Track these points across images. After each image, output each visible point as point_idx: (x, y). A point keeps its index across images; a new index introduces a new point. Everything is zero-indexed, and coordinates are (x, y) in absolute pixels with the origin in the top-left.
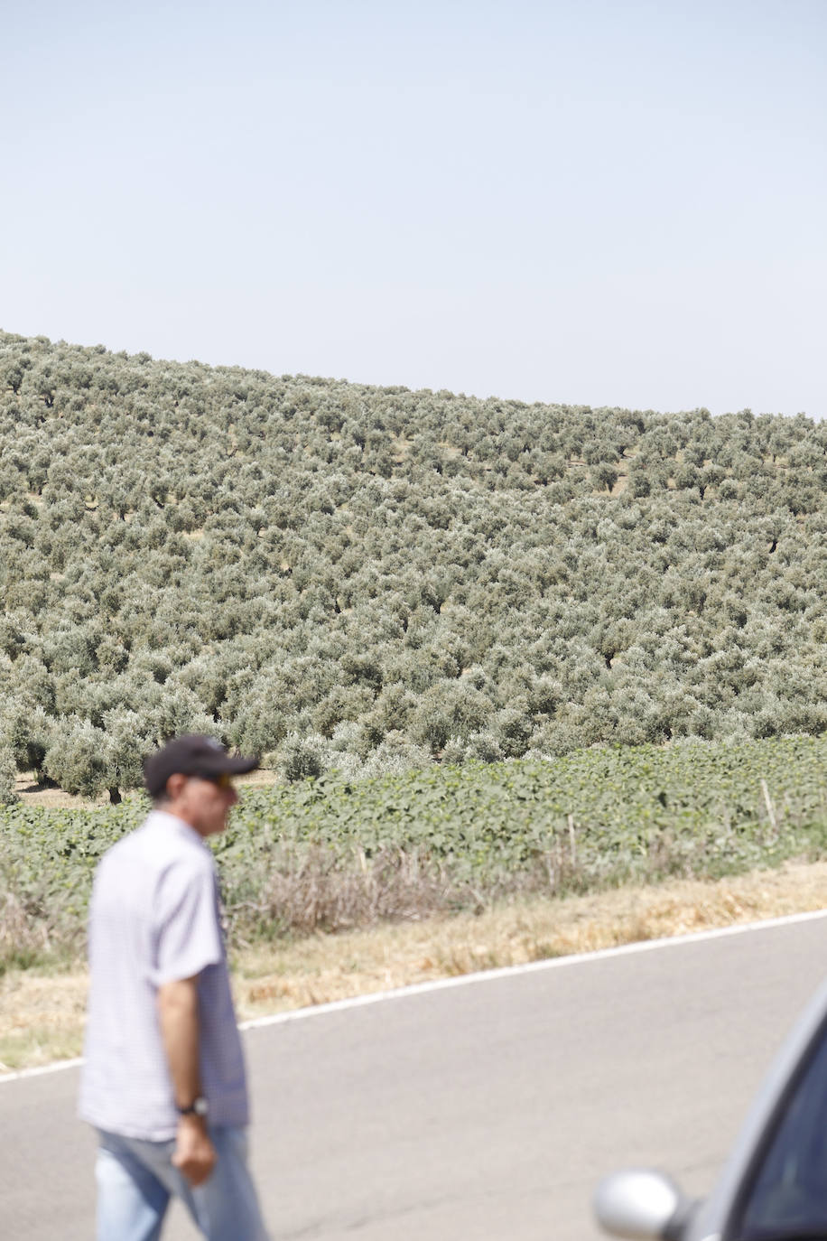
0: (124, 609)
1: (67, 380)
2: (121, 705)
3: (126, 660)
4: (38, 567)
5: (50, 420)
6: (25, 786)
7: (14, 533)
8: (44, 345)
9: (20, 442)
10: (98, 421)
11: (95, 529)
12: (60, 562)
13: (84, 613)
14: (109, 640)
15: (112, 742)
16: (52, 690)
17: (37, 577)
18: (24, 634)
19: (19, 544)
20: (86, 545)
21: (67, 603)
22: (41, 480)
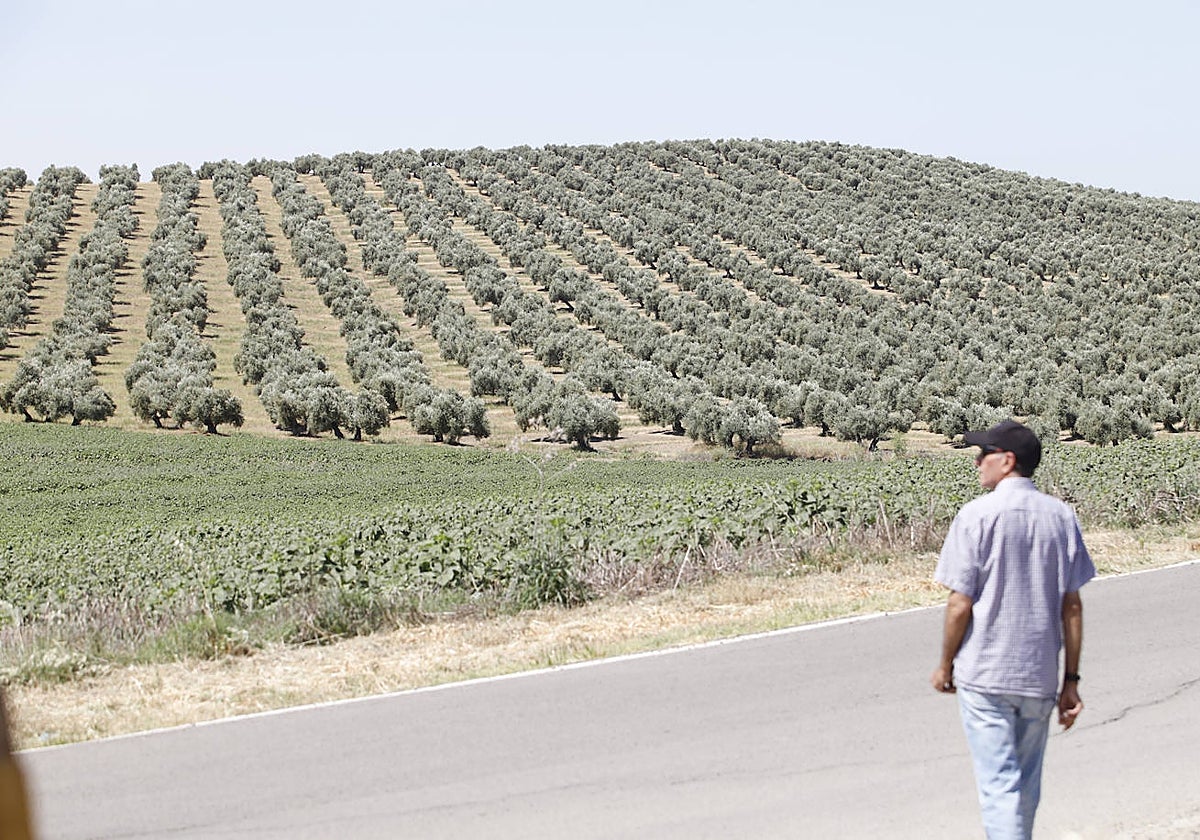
0: (1122, 338)
2: (1120, 392)
3: (1123, 367)
4: (1074, 314)
5: (1083, 230)
6: (1065, 438)
7: (1061, 294)
8: (1080, 188)
10: (1109, 231)
11: (1107, 293)
13: (1100, 340)
14: (1114, 356)
15: (1115, 413)
17: (1073, 319)
18: (1065, 351)
20: (1102, 301)
21: (1090, 334)
22: (1077, 264)
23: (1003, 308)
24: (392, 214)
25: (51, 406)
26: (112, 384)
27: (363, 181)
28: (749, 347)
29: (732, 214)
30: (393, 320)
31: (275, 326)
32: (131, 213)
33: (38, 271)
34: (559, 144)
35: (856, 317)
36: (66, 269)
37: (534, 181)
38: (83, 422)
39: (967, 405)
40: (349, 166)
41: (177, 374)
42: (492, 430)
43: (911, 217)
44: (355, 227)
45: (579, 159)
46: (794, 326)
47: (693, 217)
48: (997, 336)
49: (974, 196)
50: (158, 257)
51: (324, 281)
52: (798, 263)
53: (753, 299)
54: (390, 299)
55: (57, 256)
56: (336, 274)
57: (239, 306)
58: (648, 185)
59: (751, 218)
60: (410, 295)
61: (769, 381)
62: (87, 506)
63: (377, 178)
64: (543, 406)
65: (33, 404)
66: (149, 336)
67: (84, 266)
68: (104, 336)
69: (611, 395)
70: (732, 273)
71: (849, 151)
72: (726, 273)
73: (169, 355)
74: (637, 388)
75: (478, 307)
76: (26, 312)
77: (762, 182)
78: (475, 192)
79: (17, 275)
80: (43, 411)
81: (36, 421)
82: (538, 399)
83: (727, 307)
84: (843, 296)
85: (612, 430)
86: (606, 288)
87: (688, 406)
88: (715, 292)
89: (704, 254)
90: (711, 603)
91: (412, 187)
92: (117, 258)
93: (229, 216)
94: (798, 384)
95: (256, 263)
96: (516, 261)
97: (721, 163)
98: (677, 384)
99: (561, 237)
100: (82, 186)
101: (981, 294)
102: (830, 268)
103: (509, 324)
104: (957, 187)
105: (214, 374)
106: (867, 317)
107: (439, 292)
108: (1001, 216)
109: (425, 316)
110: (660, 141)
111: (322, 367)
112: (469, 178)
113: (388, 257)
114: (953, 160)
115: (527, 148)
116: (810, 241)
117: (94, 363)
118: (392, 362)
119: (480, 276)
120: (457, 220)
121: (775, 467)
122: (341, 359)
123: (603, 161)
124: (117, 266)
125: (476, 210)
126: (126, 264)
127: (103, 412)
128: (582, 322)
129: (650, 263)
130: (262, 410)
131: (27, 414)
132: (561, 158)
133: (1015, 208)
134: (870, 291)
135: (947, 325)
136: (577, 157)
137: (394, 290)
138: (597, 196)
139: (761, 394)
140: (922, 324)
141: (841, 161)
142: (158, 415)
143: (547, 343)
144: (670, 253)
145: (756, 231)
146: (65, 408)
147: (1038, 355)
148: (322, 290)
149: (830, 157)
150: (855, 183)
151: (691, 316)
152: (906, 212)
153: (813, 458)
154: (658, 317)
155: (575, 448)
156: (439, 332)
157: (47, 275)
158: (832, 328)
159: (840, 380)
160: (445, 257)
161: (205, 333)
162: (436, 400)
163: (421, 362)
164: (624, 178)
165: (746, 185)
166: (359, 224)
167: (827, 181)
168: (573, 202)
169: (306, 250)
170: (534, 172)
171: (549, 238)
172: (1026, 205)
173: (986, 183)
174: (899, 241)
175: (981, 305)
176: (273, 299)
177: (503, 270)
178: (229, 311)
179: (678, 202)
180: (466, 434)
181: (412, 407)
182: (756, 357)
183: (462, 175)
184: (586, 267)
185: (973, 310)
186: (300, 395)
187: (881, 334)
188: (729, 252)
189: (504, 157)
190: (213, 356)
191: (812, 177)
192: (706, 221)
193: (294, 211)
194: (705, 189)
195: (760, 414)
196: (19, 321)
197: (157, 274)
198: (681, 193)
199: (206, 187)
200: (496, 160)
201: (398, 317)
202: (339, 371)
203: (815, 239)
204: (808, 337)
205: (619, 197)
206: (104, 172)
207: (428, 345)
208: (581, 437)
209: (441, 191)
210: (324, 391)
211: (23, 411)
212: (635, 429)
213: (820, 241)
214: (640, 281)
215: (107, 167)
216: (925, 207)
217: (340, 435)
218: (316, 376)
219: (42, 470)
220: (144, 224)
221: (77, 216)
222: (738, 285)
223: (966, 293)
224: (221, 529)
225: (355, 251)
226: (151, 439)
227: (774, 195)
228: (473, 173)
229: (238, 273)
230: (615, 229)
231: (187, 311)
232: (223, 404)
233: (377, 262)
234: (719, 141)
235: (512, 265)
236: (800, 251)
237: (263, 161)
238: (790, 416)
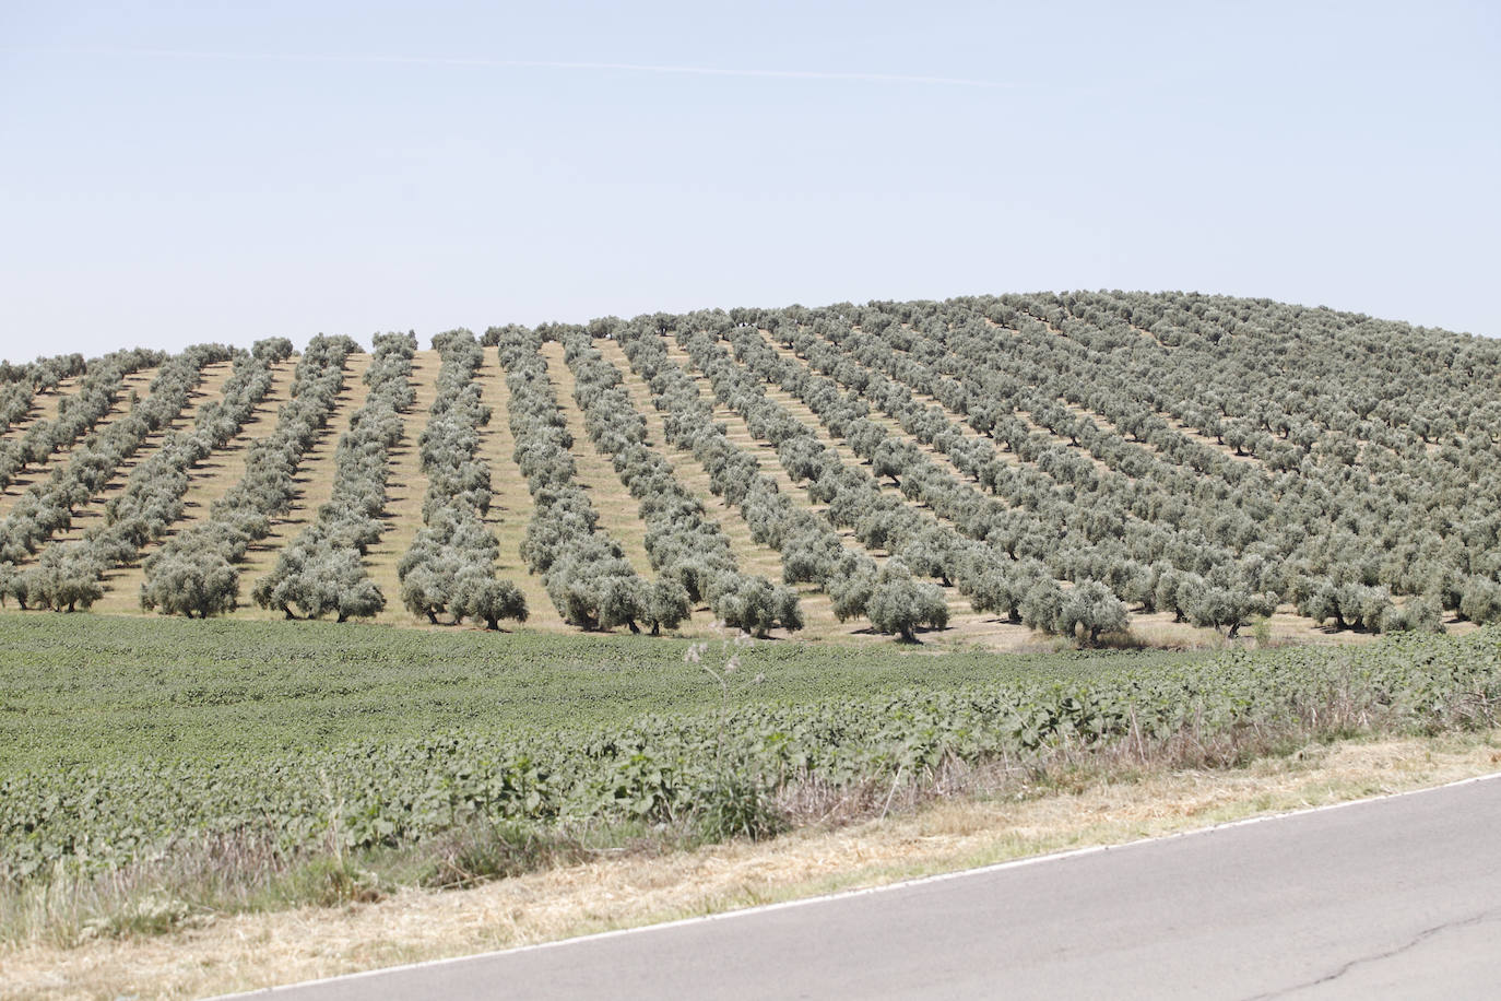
1: (1482, 360)
4: (1461, 479)
5: (1471, 385)
6: (1449, 620)
7: (1446, 457)
8: (1468, 338)
9: (1452, 400)
12: (1476, 476)
13: (1489, 508)
16: (1467, 558)
17: (1460, 486)
18: (1451, 522)
19: (1450, 464)
21: (1479, 502)
22: (1464, 424)
23: (1381, 475)
24: (697, 382)
25: (314, 601)
26: (384, 576)
27: (665, 345)
28: (1096, 523)
29: (1079, 374)
30: (698, 499)
31: (566, 508)
32: (408, 385)
33: (303, 451)
34: (884, 299)
35: (1217, 488)
36: (335, 449)
37: (856, 342)
38: (350, 618)
39: (1339, 584)
40: (650, 328)
41: (454, 563)
42: (806, 622)
43: (1278, 375)
44: (656, 396)
45: (907, 316)
46: (1147, 498)
47: (1034, 379)
48: (1374, 506)
49: (1349, 349)
50: (436, 433)
51: (621, 457)
52: (1151, 429)
53: (1101, 469)
54: (694, 477)
55: (326, 434)
56: (635, 450)
57: (526, 486)
58: (983, 344)
59: (1099, 378)
60: (718, 471)
61: (1117, 561)
62: (347, 714)
63: (682, 342)
64: (863, 594)
65: (294, 599)
66: (426, 522)
67: (355, 444)
68: (375, 523)
69: (940, 581)
70: (1077, 441)
71: (1208, 302)
72: (1071, 441)
73: (447, 542)
74: (969, 572)
75: (794, 484)
76: (289, 496)
77: (1112, 338)
78: (790, 355)
79: (280, 456)
80: (305, 607)
81: (299, 618)
82: (856, 587)
83: (1072, 479)
84: (1201, 466)
85: (939, 619)
86: (938, 460)
87: (1025, 591)
88: (1058, 462)
89: (1046, 419)
90: (922, 835)
91: (719, 351)
92: (391, 435)
93: (515, 387)
94: (1150, 564)
95: (546, 437)
96: (836, 432)
97: (1065, 317)
98: (1015, 566)
99: (887, 404)
100: (353, 356)
101: (1358, 459)
102: (1188, 433)
103: (828, 502)
104: (1330, 340)
105: (496, 563)
106: (1229, 488)
107: (749, 467)
108: (1379, 372)
109: (733, 494)
110: (997, 294)
111: (617, 553)
112: (784, 340)
113: (693, 429)
114: (1325, 309)
115: (849, 306)
116: (1166, 404)
117: (364, 552)
118: (696, 547)
119: (795, 449)
120: (771, 387)
121: (1123, 658)
122: (639, 543)
123: (934, 317)
124: (392, 444)
125: (792, 375)
126: (402, 442)
127: (372, 606)
128: (909, 499)
129: (987, 431)
130: (549, 602)
131: (288, 611)
132: (885, 316)
133: (1395, 362)
134: (1233, 458)
135: (1318, 495)
136: (904, 314)
137: (699, 467)
138: (927, 357)
139: (1108, 576)
140: (1290, 495)
141: (1200, 313)
142: (433, 609)
143: (869, 522)
144: (1008, 419)
145: (1105, 394)
146: (329, 603)
147: (1420, 527)
148: (619, 467)
149: (1188, 309)
150: (1216, 337)
151: (1030, 490)
152: (1274, 369)
153: (1165, 648)
154: (994, 492)
155: (898, 641)
156: (749, 512)
157: (314, 456)
158: (1190, 500)
159: (1197, 559)
160: (756, 429)
161: (489, 516)
162: (743, 589)
163: (728, 546)
164: (956, 335)
165: (1094, 342)
166: (661, 393)
167: (1184, 336)
168: (900, 364)
169: (601, 423)
170: (856, 332)
171: (874, 405)
172: (1408, 358)
173: (1363, 334)
174: (1265, 402)
175: (1357, 471)
176: (564, 478)
177: (821, 442)
178: (515, 493)
179: (1018, 362)
180: (776, 627)
181: (717, 598)
182: (1103, 535)
183: (777, 336)
184: (915, 437)
185: (1347, 476)
186: (591, 586)
187: (1244, 505)
188: (1074, 418)
189: (823, 316)
190: (497, 542)
191: (1168, 332)
192: (1049, 382)
193: (588, 380)
194: (1047, 347)
195: (1105, 599)
196: (282, 507)
197: (436, 453)
198: (1021, 352)
199: (491, 355)
200: (815, 319)
201: (703, 496)
202: (637, 559)
203: (1170, 401)
204: (1162, 511)
205: (952, 358)
206: (378, 340)
207: (737, 527)
208: (905, 628)
209: (753, 354)
210: (617, 580)
211: (284, 607)
212: (967, 617)
213: (1177, 403)
214: (974, 452)
215: (381, 335)
216: (1294, 362)
217: (635, 630)
218: (608, 563)
219: (301, 673)
220: (422, 397)
221: (348, 389)
222: (1085, 455)
223: (1339, 459)
224: (456, 743)
225: (656, 423)
226: (423, 639)
227: (1125, 353)
228: (789, 334)
229: (526, 450)
230: (946, 394)
231: (467, 493)
232: (504, 596)
233: (681, 434)
234: (1063, 294)
235: (832, 436)
236: (1154, 415)
237: (555, 325)
238: (1141, 600)
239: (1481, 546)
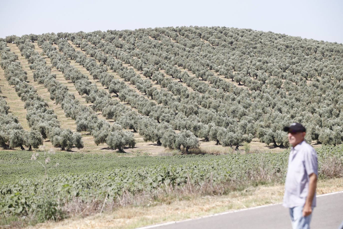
0: (339, 103)
1: (327, 50)
2: (337, 125)
3: (339, 114)
4: (319, 93)
5: (323, 59)
6: (314, 143)
7: (314, 85)
8: (323, 42)
9: (316, 65)
10: (334, 59)
11: (333, 84)
12: (325, 92)
13: (329, 104)
14: (335, 110)
15: (334, 133)
16: (321, 122)
17: (319, 95)
18: (315, 109)
19: (315, 88)
20: (331, 88)
21: (325, 101)
22: (321, 73)
23: (290, 92)
28: (188, 110)
35: (231, 97)
39: (274, 131)
43: (254, 56)
46: (206, 101)
48: (288, 103)
49: (279, 47)
61: (195, 123)
71: (229, 30)
83: (180, 94)
84: (226, 89)
94: (207, 124)
101: (282, 86)
104: (272, 44)
106: (236, 97)
108: (290, 55)
114: (271, 32)
116: (213, 67)
133: (296, 51)
134: (237, 86)
135: (268, 99)
140: (258, 99)
141: (226, 34)
147: (304, 110)
149: (221, 33)
150: (232, 43)
152: (252, 54)
153: (213, 154)
158: (222, 101)
159: (224, 122)
167: (220, 42)
172: (300, 50)
173: (284, 41)
175: (282, 91)
182: (191, 114)
185: (278, 92)
187: (241, 103)
188: (180, 72)
191: (214, 41)
203: (215, 66)
213: (217, 66)
216: (260, 52)
223: (275, 86)
238: (204, 137)
239: (326, 117)
